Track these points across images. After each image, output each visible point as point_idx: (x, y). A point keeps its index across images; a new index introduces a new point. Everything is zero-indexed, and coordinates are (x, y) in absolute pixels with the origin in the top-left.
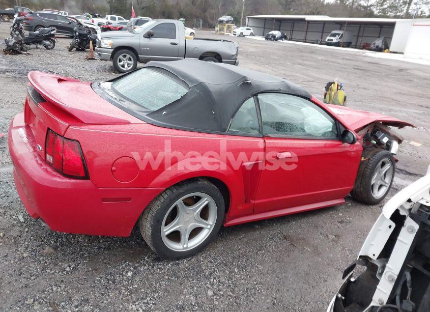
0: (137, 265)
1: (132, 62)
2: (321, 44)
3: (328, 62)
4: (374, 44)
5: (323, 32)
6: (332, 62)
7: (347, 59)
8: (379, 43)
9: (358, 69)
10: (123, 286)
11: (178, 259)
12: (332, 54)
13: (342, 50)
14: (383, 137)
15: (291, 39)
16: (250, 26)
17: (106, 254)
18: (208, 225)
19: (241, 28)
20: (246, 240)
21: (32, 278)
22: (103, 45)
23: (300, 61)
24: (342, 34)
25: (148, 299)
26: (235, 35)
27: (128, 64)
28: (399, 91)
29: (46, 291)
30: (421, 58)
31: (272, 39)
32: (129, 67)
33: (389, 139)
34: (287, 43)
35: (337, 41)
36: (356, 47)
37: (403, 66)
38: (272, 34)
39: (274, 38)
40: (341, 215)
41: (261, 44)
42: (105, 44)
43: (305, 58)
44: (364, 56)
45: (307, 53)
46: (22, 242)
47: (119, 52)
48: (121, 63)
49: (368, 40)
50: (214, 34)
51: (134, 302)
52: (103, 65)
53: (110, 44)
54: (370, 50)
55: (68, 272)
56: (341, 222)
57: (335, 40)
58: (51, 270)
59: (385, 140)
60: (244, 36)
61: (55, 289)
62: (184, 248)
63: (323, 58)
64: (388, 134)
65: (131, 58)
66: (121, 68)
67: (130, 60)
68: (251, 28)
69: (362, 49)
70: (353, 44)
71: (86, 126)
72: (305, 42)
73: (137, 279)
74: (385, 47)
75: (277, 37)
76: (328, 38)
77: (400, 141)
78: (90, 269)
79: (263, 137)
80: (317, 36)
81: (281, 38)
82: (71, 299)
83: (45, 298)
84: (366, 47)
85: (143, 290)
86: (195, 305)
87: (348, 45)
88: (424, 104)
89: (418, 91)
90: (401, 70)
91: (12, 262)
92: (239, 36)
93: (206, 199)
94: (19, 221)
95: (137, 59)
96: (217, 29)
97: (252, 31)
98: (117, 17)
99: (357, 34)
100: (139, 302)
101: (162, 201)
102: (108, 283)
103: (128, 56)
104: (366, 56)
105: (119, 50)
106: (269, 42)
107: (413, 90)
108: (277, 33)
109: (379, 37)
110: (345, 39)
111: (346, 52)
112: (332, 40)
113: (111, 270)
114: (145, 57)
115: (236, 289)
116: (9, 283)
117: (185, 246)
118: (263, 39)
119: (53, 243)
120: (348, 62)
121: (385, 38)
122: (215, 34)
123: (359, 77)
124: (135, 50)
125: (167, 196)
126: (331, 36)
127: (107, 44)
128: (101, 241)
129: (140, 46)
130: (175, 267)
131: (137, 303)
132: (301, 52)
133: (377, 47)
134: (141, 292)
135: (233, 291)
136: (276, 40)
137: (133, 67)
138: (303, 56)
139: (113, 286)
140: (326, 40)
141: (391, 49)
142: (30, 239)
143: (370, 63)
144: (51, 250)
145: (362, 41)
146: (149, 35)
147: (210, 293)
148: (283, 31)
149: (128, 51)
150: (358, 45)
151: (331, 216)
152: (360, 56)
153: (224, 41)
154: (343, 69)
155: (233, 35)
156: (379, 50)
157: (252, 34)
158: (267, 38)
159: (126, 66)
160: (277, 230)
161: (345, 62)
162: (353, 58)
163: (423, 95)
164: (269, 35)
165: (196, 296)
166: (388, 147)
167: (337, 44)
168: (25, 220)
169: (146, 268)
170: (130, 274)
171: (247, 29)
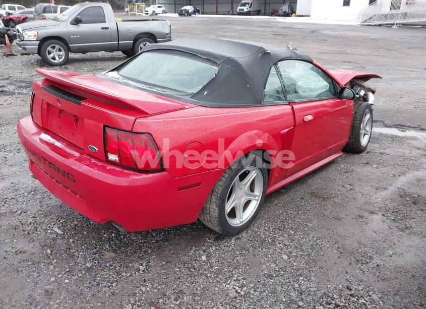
0: (204, 248)
1: (62, 53)
2: (232, 14)
3: (248, 31)
4: (282, 10)
5: (232, 3)
6: (252, 31)
7: (264, 27)
8: (285, 8)
9: (277, 35)
10: (205, 270)
11: (237, 234)
12: (248, 23)
13: (254, 19)
14: (360, 91)
15: (203, 13)
16: (161, 4)
17: (168, 245)
18: (255, 196)
19: (152, 6)
20: (281, 205)
21: (114, 285)
22: (26, 38)
23: (222, 34)
24: (251, 3)
25: (236, 276)
26: (147, 14)
27: (59, 56)
28: (320, 51)
29: (136, 293)
30: (325, 19)
31: (186, 14)
32: (60, 58)
33: (366, 92)
34: (201, 17)
35: (248, 10)
36: (265, 14)
37: (314, 28)
38: (185, 10)
39: (188, 14)
40: (342, 166)
41: (176, 20)
42: (29, 36)
43: (225, 30)
44: (276, 22)
45: (225, 24)
46: (76, 254)
47: (46, 43)
48: (51, 55)
49: (274, 7)
50: (124, 15)
51: (225, 282)
52: (27, 60)
53: (35, 36)
54: (279, 16)
55: (143, 271)
56: (347, 172)
57: (246, 9)
58: (126, 273)
59: (362, 93)
60: (157, 14)
61: (144, 289)
62: (241, 222)
63: (242, 28)
64: (363, 87)
65: (61, 48)
66: (51, 60)
67: (60, 50)
68: (162, 6)
69: (272, 15)
70: (263, 11)
71: (152, 117)
72: (217, 14)
73: (213, 260)
74: (292, 12)
75: (190, 12)
76: (239, 8)
77: (373, 92)
78: (164, 263)
79: (289, 104)
80: (228, 7)
81: (194, 12)
82: (165, 295)
83: (140, 300)
84: (274, 13)
85: (226, 270)
86: (279, 271)
87: (258, 13)
88: (346, 59)
89: (335, 49)
90: (313, 32)
91: (80, 275)
92: (152, 15)
93: (254, 172)
94: (57, 234)
95: (69, 50)
96: (126, 9)
97: (163, 8)
98: (16, 6)
99: (264, 2)
100: (229, 281)
101: (224, 180)
102: (190, 271)
103: (57, 47)
104: (278, 22)
105: (45, 41)
106: (183, 18)
107: (331, 48)
108: (190, 8)
109: (284, 3)
110: (255, 8)
111: (260, 20)
112: (243, 10)
113: (184, 258)
114: (76, 46)
115: (303, 248)
116: (93, 295)
117: (241, 220)
118: (177, 15)
119: (108, 247)
120: (265, 29)
121: (290, 3)
122: (127, 15)
123: (281, 42)
124: (64, 39)
125: (227, 175)
126: (241, 6)
127: (30, 36)
128: (154, 234)
129: (69, 34)
130: (238, 242)
131: (229, 282)
132: (219, 24)
133: (285, 12)
134: (225, 271)
135: (302, 250)
136: (190, 15)
137: (65, 58)
138: (223, 28)
139: (196, 273)
140: (238, 10)
141: (298, 13)
142: (82, 248)
143: (284, 28)
144: (113, 255)
145: (270, 8)
146: (77, 22)
147: (285, 257)
148: (195, 6)
149: (56, 41)
150: (267, 11)
151: (336, 169)
152: (273, 22)
153: (153, 20)
154: (264, 37)
155: (145, 15)
156: (287, 15)
157: (164, 12)
158: (181, 14)
159: (57, 58)
160: (301, 190)
161: (262, 29)
162: (268, 25)
163: (341, 51)
164: (182, 11)
165: (274, 262)
166: (365, 99)
167: (248, 13)
168: (64, 231)
169: (214, 248)
170: (204, 258)
171: (159, 7)
